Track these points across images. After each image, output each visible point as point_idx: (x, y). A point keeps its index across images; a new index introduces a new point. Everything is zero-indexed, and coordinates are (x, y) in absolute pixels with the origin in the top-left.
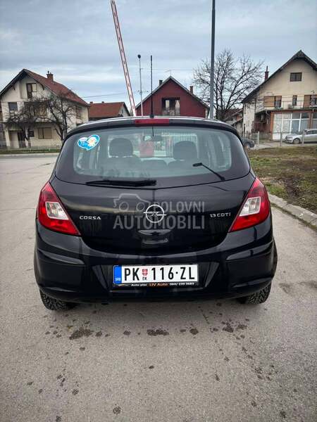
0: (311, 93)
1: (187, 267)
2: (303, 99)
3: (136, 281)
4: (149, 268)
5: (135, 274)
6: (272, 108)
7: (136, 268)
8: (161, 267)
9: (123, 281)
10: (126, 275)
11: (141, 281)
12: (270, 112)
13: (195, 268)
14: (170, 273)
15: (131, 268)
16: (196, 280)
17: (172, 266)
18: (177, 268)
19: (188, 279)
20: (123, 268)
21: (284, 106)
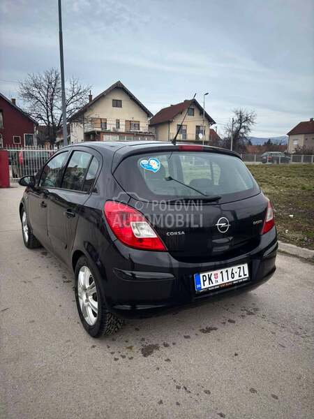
0: (131, 119)
1: (241, 266)
2: (124, 123)
3: (211, 285)
4: (218, 272)
5: (210, 279)
6: (100, 130)
7: (210, 273)
8: (226, 270)
9: (203, 287)
10: (204, 281)
11: (214, 284)
12: (99, 133)
13: (246, 266)
14: (232, 273)
15: (206, 274)
16: (248, 276)
17: (233, 268)
18: (236, 269)
19: (243, 277)
20: (201, 275)
21: (109, 128)
